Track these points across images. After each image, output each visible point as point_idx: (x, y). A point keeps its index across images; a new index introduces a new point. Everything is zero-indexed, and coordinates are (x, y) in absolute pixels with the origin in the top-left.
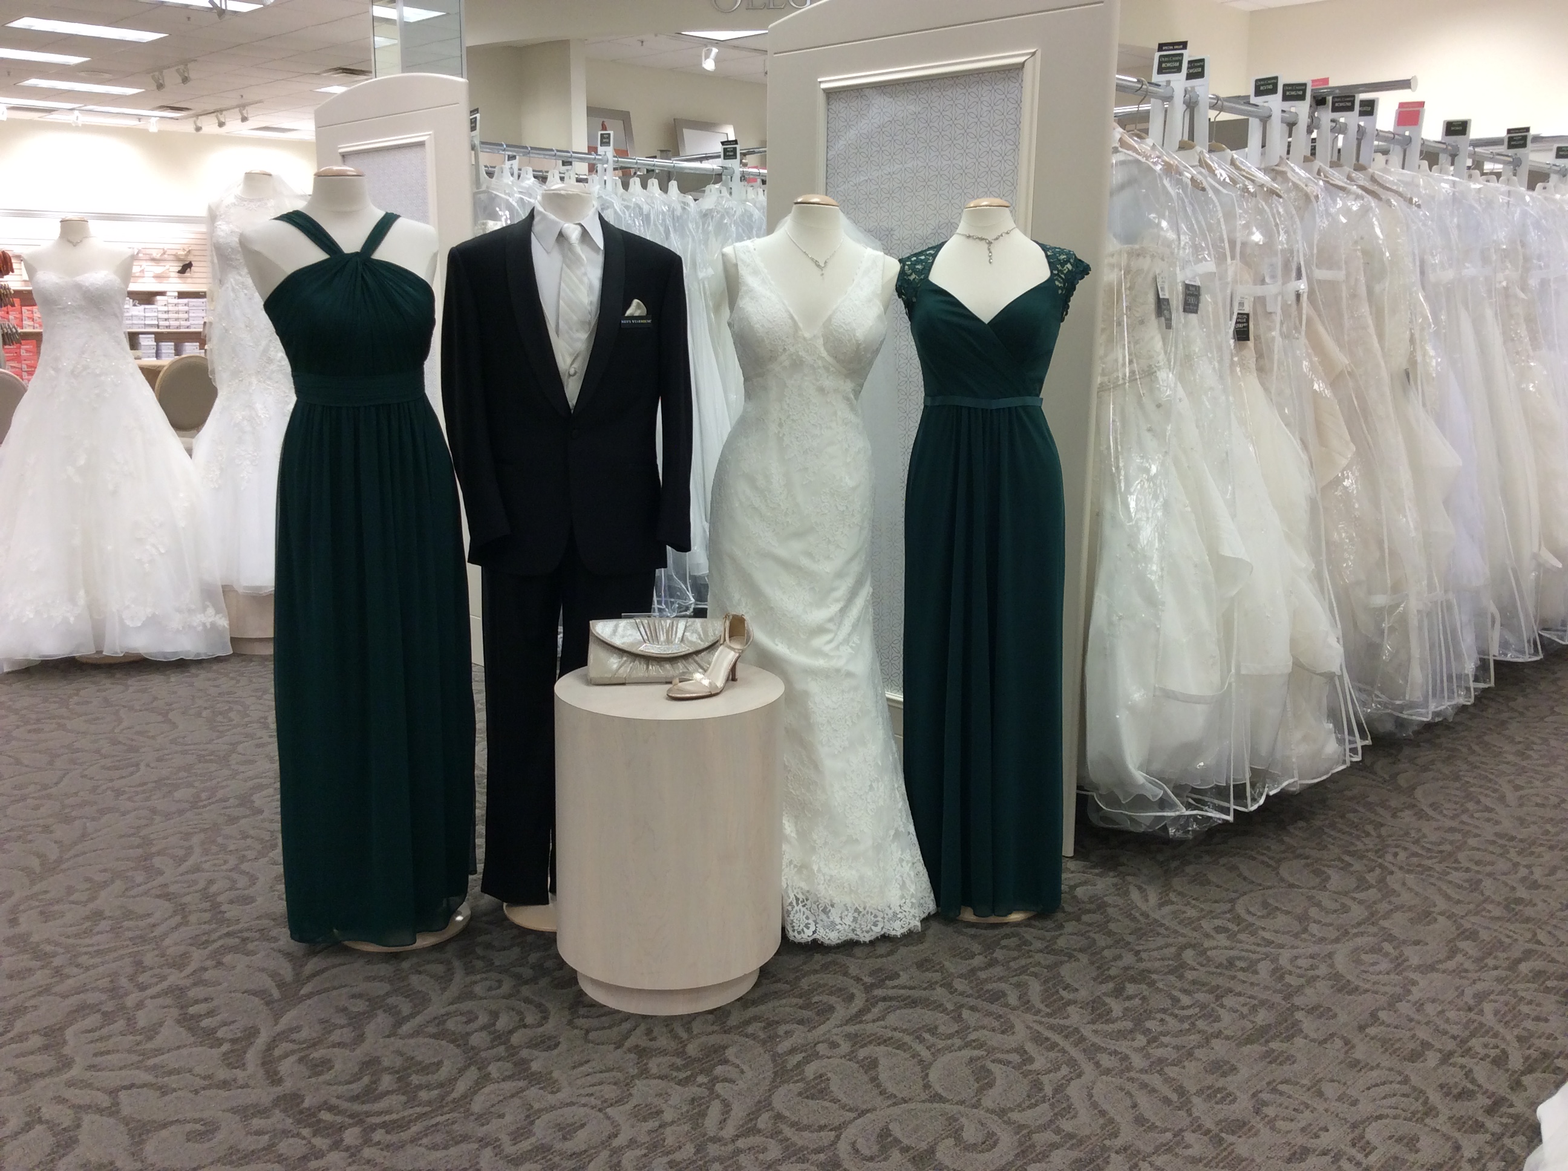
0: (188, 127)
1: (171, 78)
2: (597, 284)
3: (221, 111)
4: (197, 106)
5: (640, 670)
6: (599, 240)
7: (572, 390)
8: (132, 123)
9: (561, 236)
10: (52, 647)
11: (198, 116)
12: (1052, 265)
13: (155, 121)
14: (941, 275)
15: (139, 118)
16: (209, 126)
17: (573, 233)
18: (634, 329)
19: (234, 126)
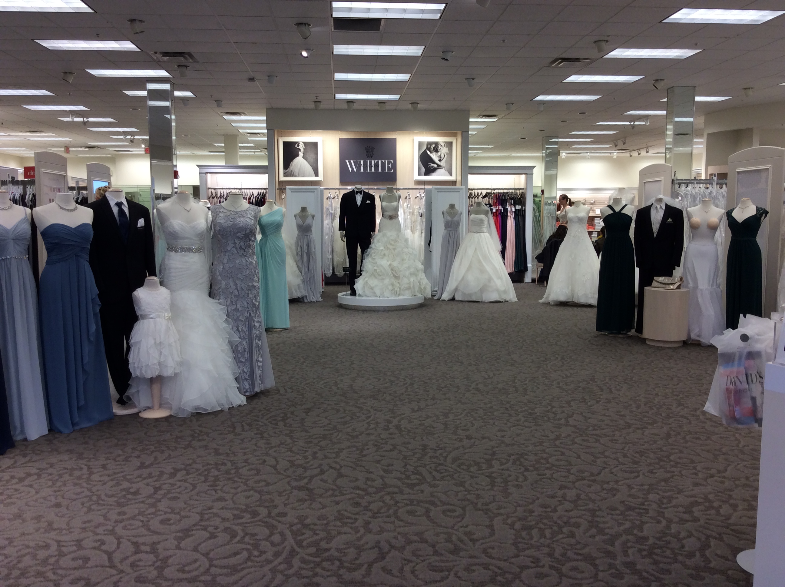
0: (628, 154)
1: (620, 143)
2: (662, 216)
3: (639, 149)
4: (631, 149)
5: (662, 285)
6: (664, 208)
7: (655, 235)
8: (609, 155)
9: (656, 207)
10: (563, 298)
11: (631, 151)
12: (757, 211)
13: (615, 154)
14: (734, 214)
15: (610, 153)
16: (635, 154)
17: (659, 207)
18: (670, 224)
19: (643, 153)
